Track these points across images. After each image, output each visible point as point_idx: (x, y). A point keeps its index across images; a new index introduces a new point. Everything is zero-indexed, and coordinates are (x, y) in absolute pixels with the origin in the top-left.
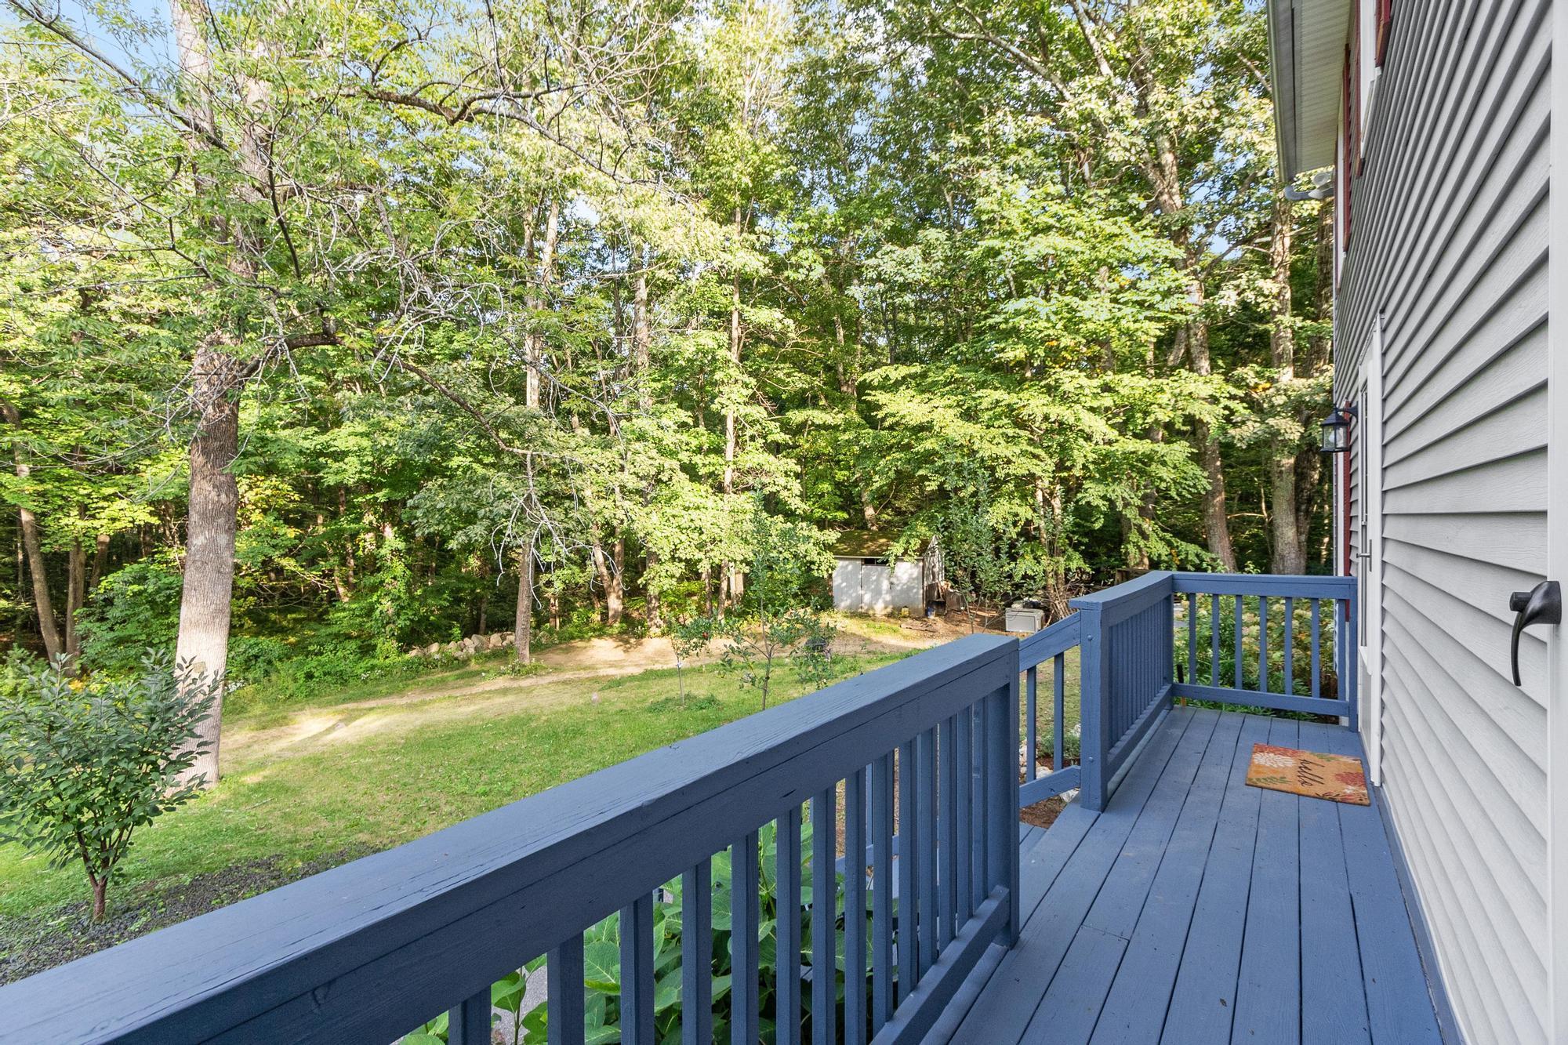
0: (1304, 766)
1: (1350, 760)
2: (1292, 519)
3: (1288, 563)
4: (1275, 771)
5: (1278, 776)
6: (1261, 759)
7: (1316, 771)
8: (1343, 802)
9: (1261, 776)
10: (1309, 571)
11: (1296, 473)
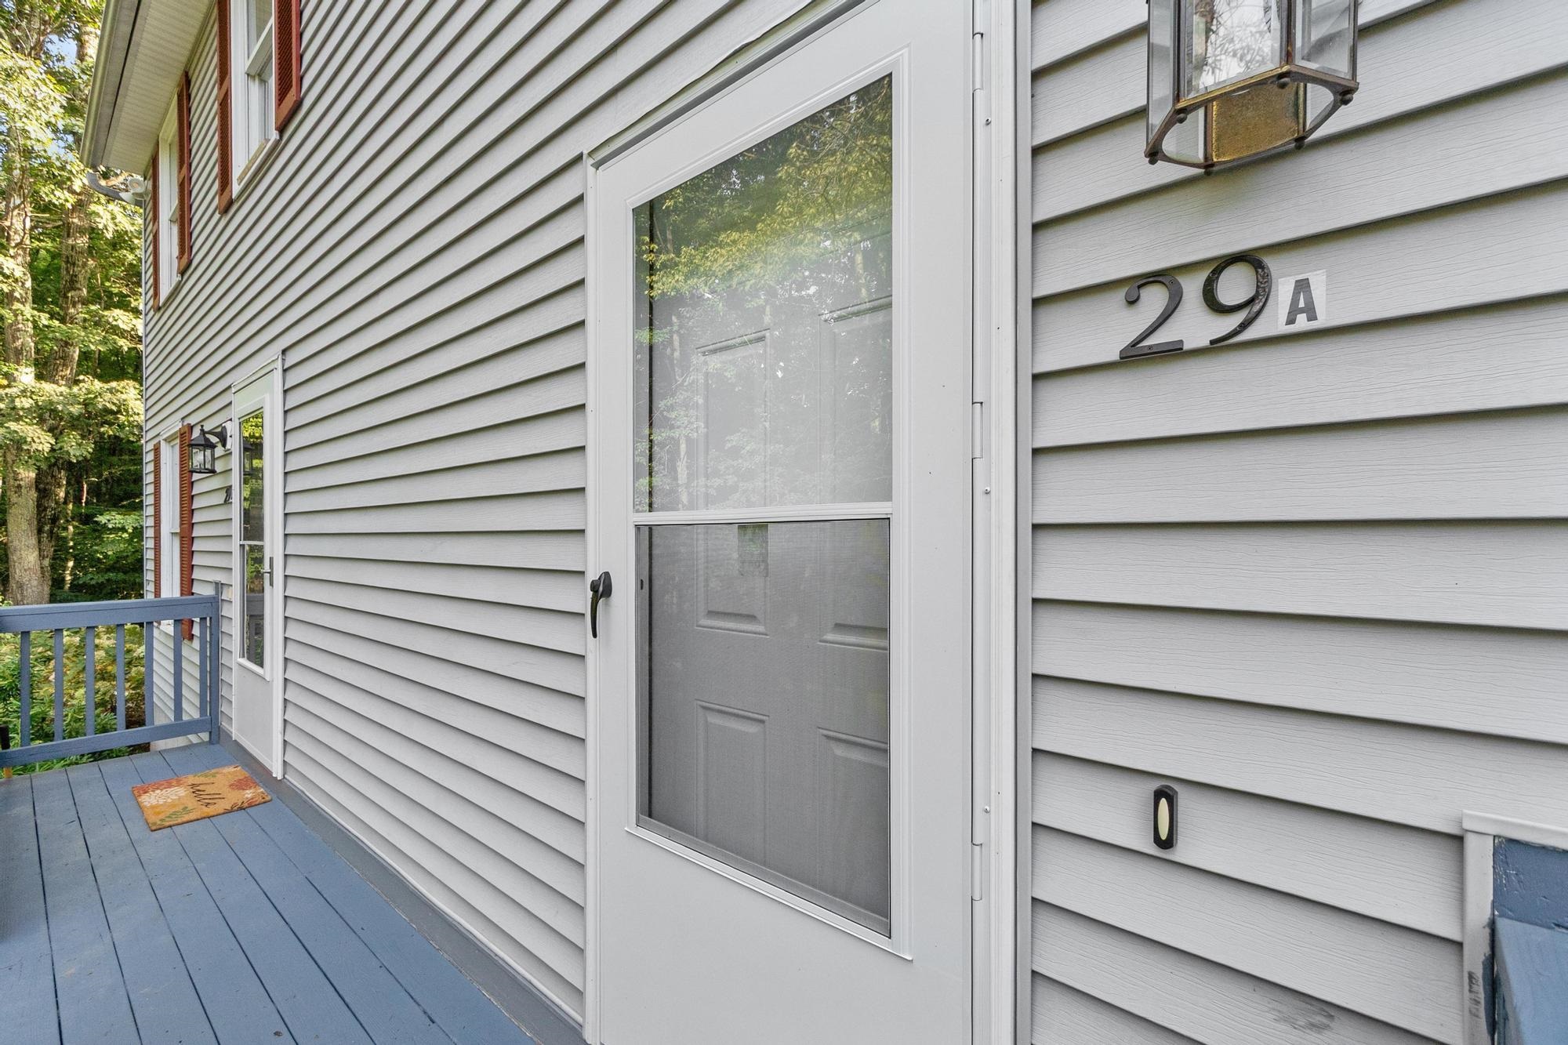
0: (196, 790)
1: (231, 769)
2: (33, 541)
3: (28, 592)
4: (173, 805)
5: (179, 808)
6: (149, 800)
7: (210, 789)
8: (250, 806)
9: (161, 816)
10: (53, 599)
11: (37, 489)
